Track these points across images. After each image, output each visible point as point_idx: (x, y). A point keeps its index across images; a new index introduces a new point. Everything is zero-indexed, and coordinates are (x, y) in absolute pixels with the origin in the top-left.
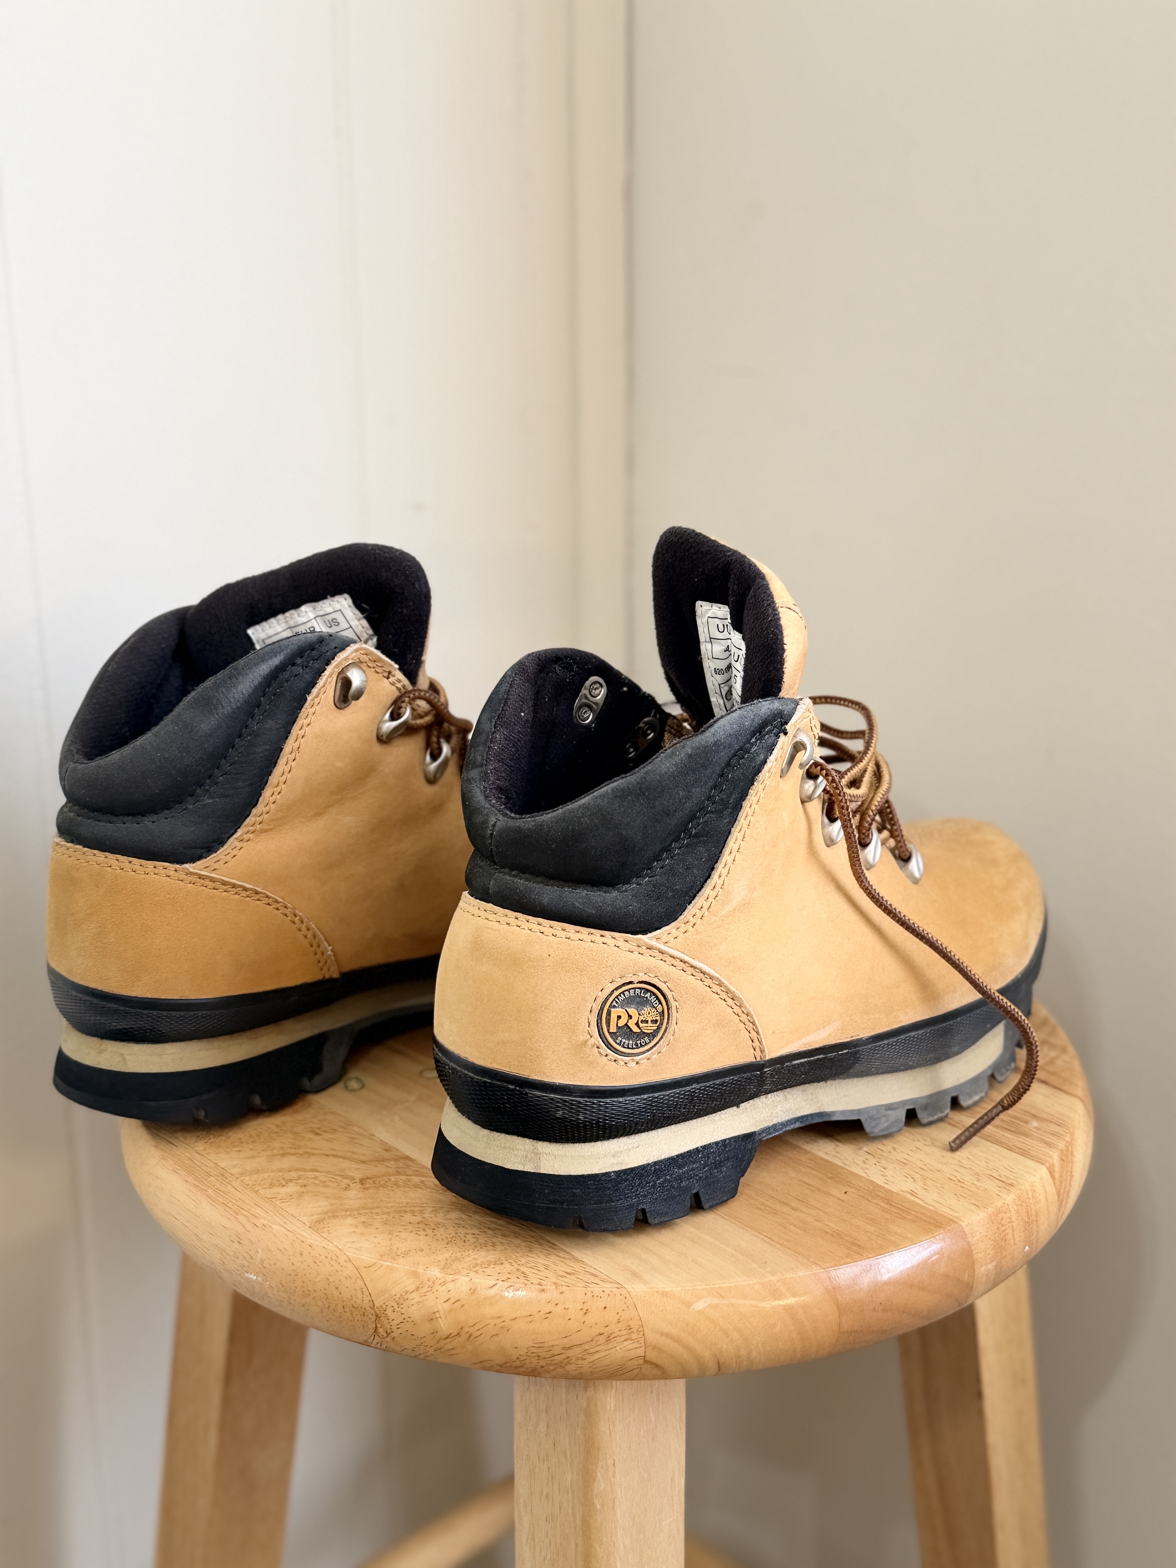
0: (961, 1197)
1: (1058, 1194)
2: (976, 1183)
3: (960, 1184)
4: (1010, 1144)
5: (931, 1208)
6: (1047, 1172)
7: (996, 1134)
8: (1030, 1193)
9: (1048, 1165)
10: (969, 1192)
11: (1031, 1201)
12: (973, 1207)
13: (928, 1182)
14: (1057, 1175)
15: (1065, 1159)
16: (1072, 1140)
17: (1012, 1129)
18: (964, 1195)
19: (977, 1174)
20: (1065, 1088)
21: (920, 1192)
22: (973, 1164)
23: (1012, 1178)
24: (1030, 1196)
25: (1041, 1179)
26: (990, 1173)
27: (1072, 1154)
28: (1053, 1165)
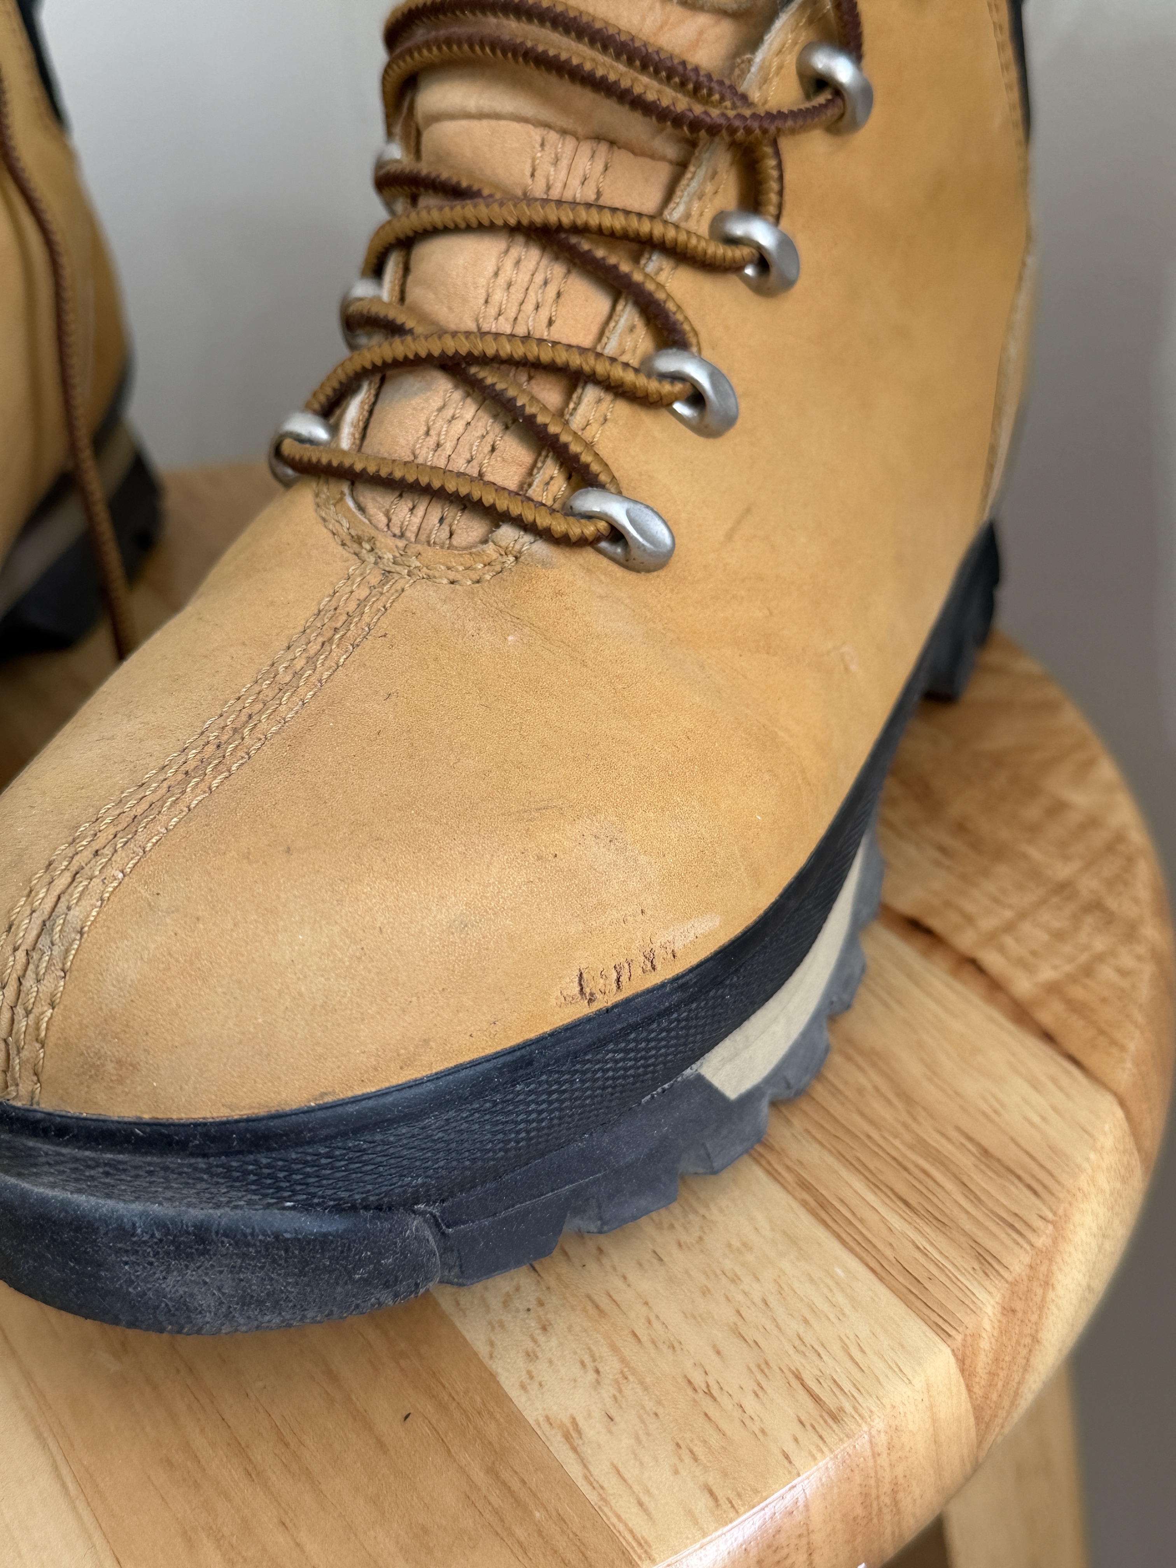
0: (687, 1459)
1: (978, 1412)
2: (750, 1403)
3: (707, 1404)
4: (889, 1253)
5: (592, 1497)
6: (952, 1360)
7: (868, 1215)
8: (882, 1439)
9: (959, 1338)
10: (715, 1440)
11: (884, 1460)
12: (702, 1503)
13: (631, 1390)
14: (982, 1363)
15: (1019, 1306)
16: (1055, 1241)
17: (913, 1199)
18: (699, 1450)
19: (764, 1367)
20: (1092, 1060)
21: (594, 1430)
22: (770, 1326)
23: (847, 1386)
24: (881, 1446)
25: (929, 1387)
26: (797, 1361)
27: (1047, 1284)
28: (976, 1336)
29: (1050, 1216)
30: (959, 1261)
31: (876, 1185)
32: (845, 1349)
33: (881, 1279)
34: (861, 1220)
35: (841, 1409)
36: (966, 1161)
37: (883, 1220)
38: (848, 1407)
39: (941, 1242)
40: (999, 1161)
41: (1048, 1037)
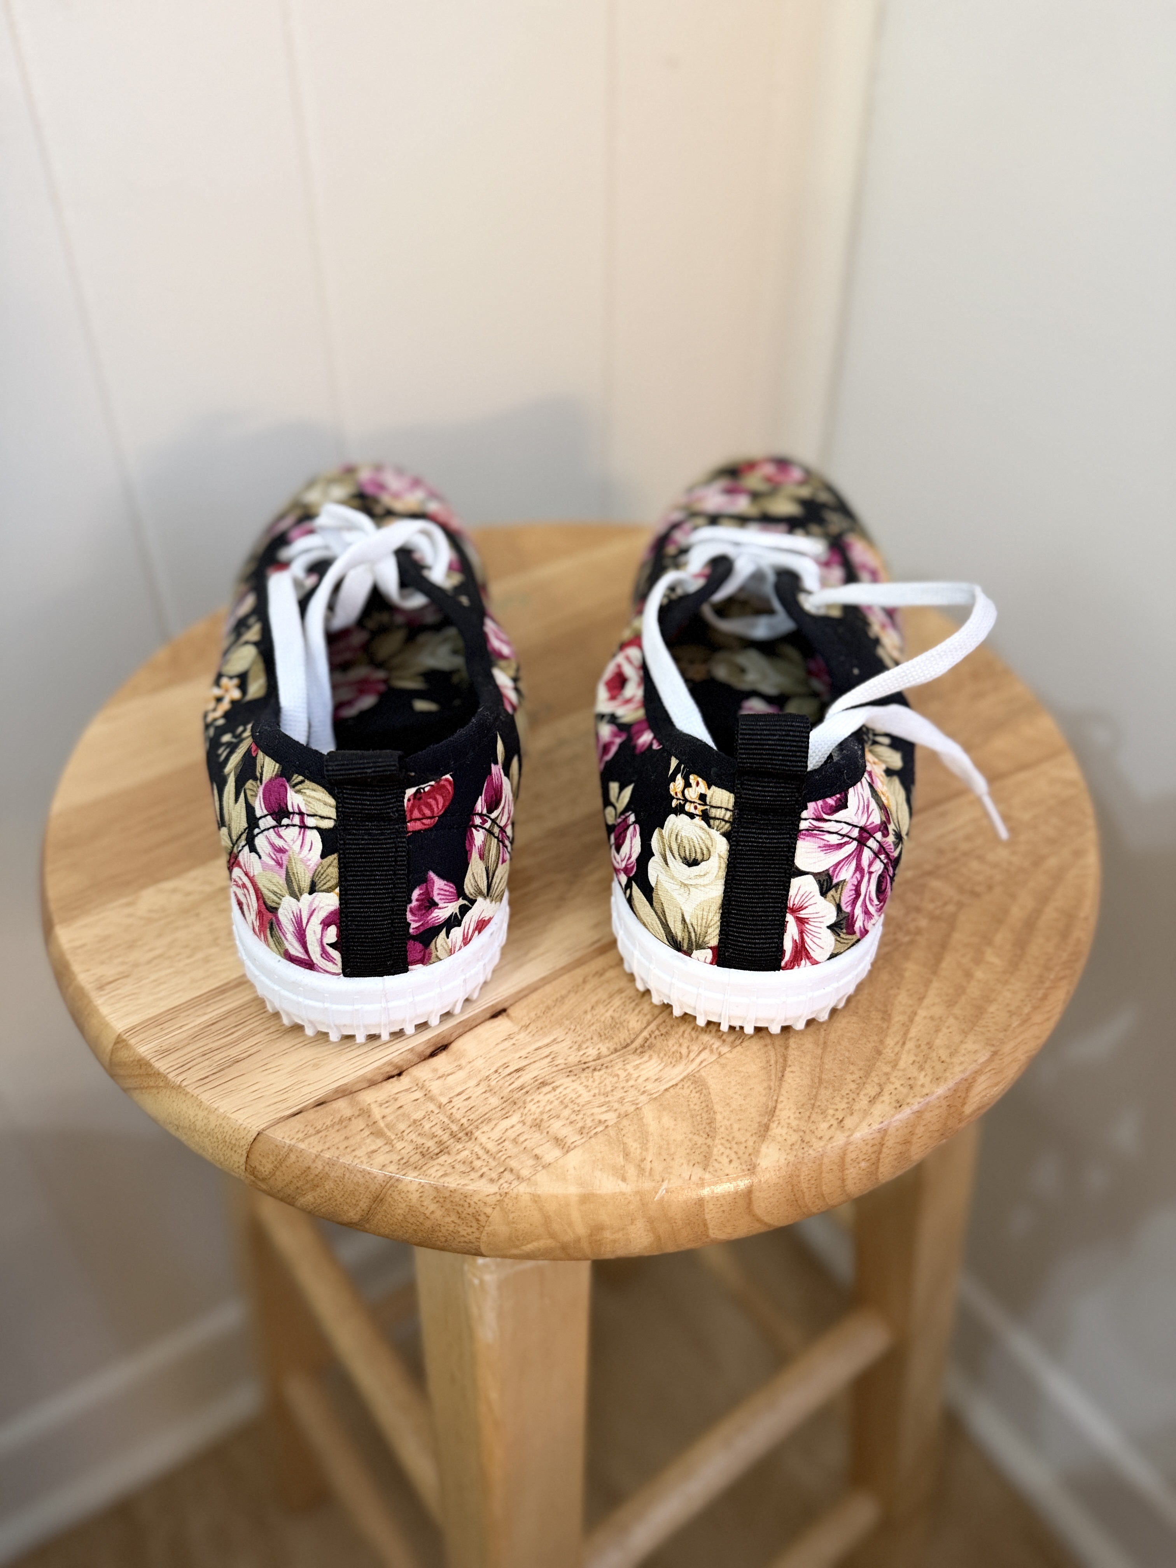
22: (158, 968)
29: (184, 1084)
30: (167, 1042)
31: (229, 1013)
32: (134, 994)
33: (169, 1010)
34: (208, 1005)
35: (103, 990)
36: (234, 1052)
37: (205, 1014)
38: (102, 993)
39: (184, 1035)
40: (230, 1066)
41: (320, 1104)
